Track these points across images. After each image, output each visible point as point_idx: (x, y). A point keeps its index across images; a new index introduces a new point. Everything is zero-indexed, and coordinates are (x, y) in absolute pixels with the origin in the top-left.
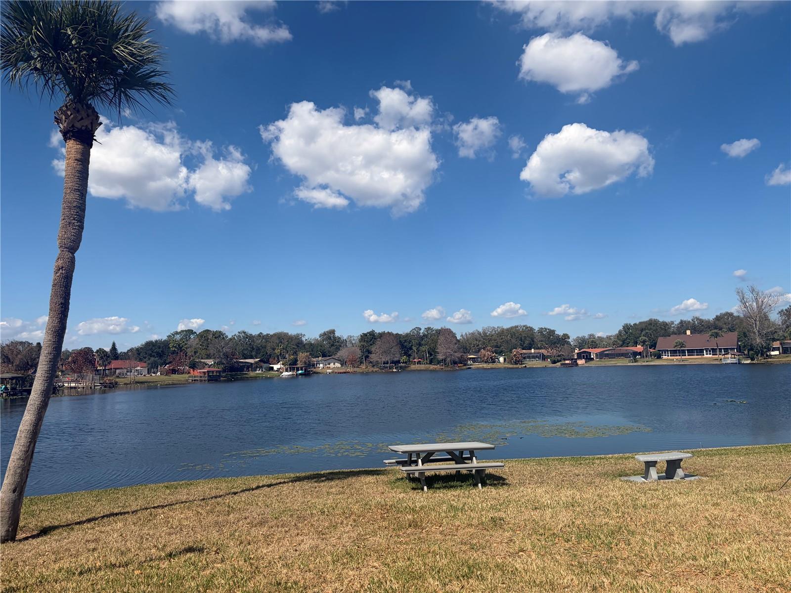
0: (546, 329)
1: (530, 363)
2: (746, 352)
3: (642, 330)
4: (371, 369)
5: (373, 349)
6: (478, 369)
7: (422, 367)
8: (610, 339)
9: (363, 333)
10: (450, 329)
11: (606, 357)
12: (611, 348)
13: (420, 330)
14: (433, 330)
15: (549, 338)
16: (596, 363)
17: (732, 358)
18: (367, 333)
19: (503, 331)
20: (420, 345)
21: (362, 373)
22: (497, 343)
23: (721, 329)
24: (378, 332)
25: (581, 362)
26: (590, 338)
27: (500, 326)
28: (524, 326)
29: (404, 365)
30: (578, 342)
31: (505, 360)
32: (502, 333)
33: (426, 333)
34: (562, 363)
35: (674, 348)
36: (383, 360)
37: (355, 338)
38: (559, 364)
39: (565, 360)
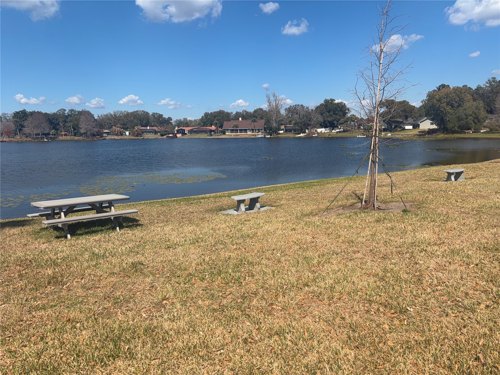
0: (157, 114)
1: (147, 136)
2: (268, 131)
3: (215, 117)
4: (24, 139)
5: (26, 124)
6: (111, 139)
7: (68, 138)
8: (197, 122)
9: (16, 112)
10: (89, 111)
11: (194, 132)
12: (197, 127)
13: (65, 110)
14: (76, 112)
15: (159, 120)
16: (188, 136)
17: (261, 134)
18: (20, 111)
19: (128, 113)
20: (66, 122)
21: (18, 142)
22: (124, 122)
23: (257, 118)
24: (29, 111)
25: (179, 135)
26: (184, 121)
27: (126, 110)
28: (143, 111)
29: (53, 136)
30: (177, 123)
31: (130, 133)
32: (128, 115)
33: (70, 113)
34: (167, 136)
35: (233, 128)
36: (35, 132)
37: (9, 115)
38: (165, 136)
39: (169, 134)
